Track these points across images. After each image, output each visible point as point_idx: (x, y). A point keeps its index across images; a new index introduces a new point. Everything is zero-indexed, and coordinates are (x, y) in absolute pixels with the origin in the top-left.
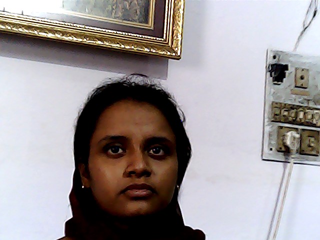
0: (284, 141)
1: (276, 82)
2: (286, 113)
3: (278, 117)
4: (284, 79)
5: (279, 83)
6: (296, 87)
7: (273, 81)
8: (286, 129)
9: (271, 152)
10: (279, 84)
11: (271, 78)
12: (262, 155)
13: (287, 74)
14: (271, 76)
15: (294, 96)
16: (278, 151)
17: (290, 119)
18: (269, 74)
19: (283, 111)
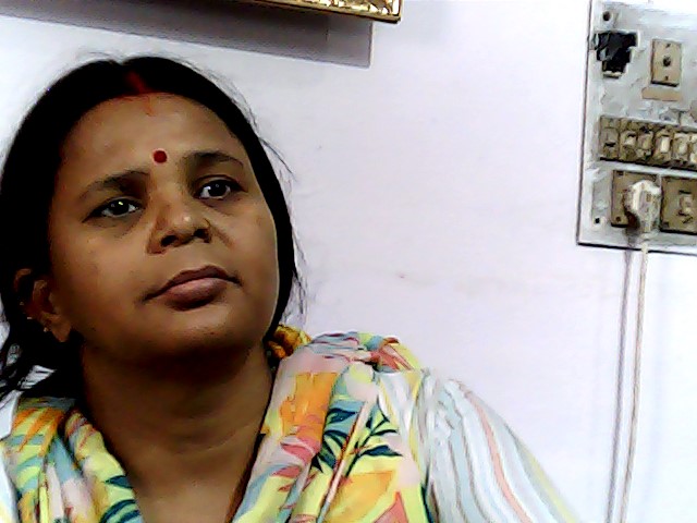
0: (627, 203)
1: (609, 72)
2: (630, 142)
3: (613, 149)
4: (628, 66)
5: (617, 74)
6: (653, 82)
7: (604, 70)
8: (631, 176)
9: (597, 226)
10: (617, 78)
11: (600, 63)
12: (578, 234)
13: (633, 55)
14: (598, 58)
15: (648, 103)
16: (613, 225)
17: (640, 154)
18: (593, 54)
19: (623, 136)
